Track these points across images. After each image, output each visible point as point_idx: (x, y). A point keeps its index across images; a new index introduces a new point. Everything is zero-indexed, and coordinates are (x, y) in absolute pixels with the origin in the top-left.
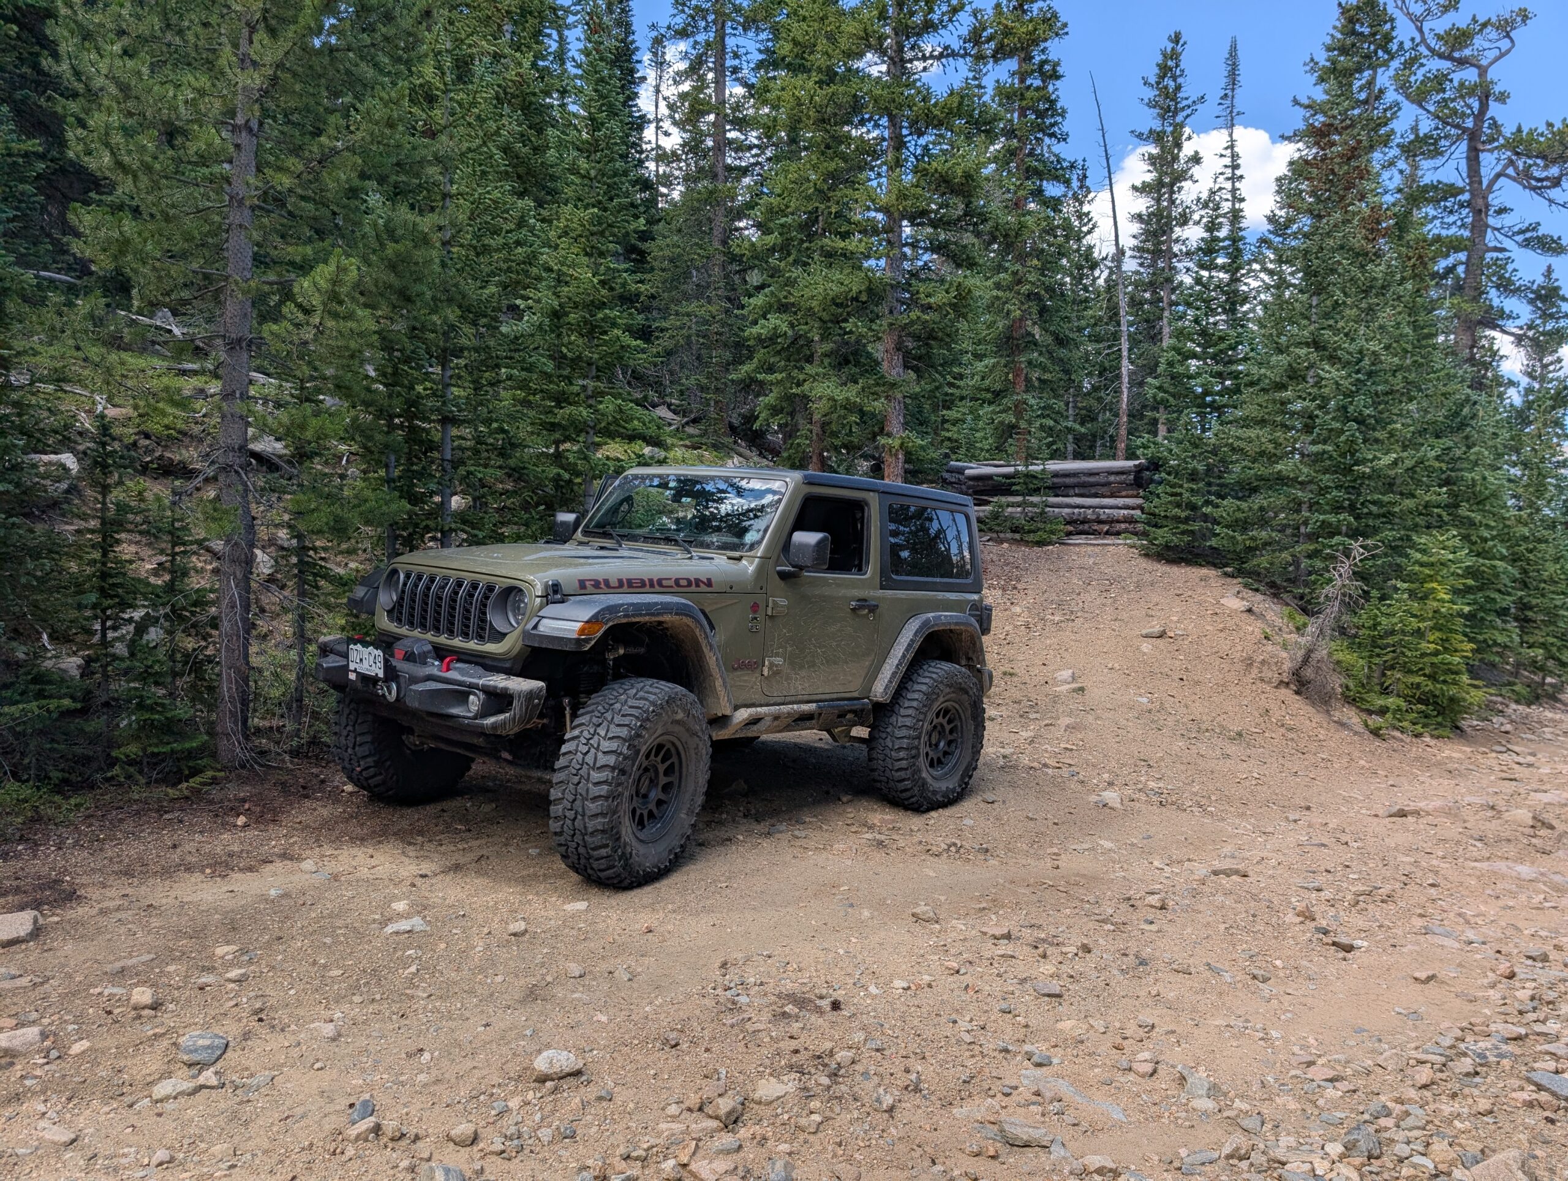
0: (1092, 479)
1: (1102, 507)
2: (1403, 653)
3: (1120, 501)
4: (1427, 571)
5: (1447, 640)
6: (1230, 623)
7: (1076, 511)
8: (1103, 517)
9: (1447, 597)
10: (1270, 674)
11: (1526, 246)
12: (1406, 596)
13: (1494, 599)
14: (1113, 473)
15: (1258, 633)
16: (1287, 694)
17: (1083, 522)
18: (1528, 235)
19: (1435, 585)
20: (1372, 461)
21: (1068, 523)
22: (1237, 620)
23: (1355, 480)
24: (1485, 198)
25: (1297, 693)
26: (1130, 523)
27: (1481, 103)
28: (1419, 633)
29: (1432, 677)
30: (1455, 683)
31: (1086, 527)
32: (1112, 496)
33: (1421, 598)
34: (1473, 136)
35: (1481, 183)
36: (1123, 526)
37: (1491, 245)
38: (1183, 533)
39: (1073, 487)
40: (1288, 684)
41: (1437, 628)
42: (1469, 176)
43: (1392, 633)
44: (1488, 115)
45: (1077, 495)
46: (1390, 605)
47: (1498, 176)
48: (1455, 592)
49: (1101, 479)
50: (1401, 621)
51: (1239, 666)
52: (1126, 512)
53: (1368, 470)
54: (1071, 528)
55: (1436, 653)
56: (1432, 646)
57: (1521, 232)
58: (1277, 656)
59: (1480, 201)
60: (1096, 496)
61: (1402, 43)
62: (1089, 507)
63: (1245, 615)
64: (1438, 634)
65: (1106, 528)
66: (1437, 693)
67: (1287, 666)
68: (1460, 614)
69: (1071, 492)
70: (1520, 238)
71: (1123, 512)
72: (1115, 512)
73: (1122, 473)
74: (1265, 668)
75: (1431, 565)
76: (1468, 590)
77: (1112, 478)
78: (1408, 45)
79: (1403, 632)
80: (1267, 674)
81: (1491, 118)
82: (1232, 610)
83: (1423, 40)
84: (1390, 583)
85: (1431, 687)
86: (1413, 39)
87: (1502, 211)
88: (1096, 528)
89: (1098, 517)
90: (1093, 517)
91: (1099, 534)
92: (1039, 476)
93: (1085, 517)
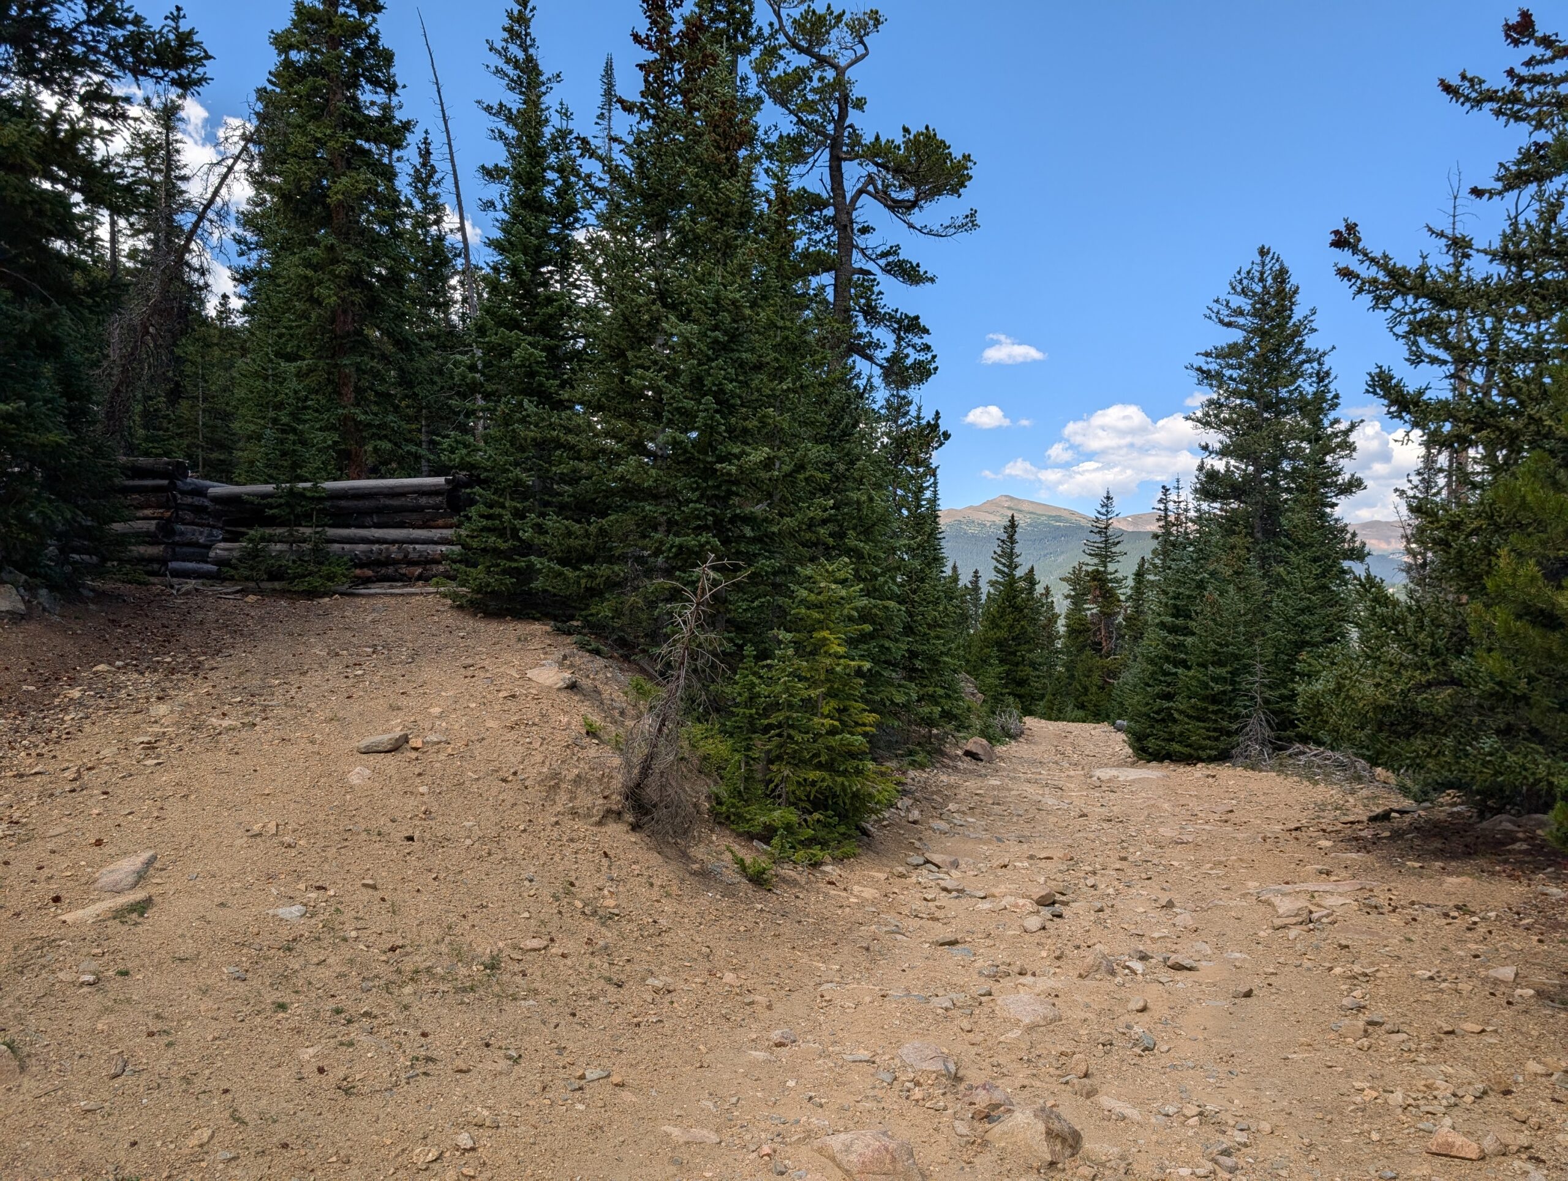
0: (396, 502)
1: (411, 542)
2: (790, 737)
3: (436, 533)
4: (816, 615)
5: (845, 709)
6: (532, 712)
7: (375, 547)
8: (413, 556)
9: (841, 650)
10: (588, 801)
11: (889, 272)
12: (790, 652)
13: (888, 649)
15: (577, 727)
16: (617, 834)
17: (385, 564)
18: (891, 259)
19: (825, 634)
20: (738, 457)
21: (362, 565)
22: (546, 704)
23: (718, 487)
24: (849, 214)
25: (635, 827)
26: (447, 563)
27: (840, 107)
28: (810, 706)
29: (829, 767)
30: (858, 772)
31: (391, 570)
32: (425, 526)
33: (811, 653)
34: (835, 144)
35: (844, 197)
36: (439, 567)
37: (856, 266)
38: (505, 572)
39: (369, 513)
40: (619, 814)
41: (831, 694)
42: (833, 190)
43: (776, 706)
44: (847, 123)
46: (770, 667)
47: (860, 192)
48: (852, 642)
49: (408, 501)
50: (787, 690)
51: (535, 794)
52: (443, 548)
53: (733, 469)
54: (366, 572)
55: (833, 732)
56: (827, 722)
57: (884, 255)
58: (603, 765)
59: (844, 217)
60: (401, 525)
61: (760, 29)
62: (393, 542)
63: (563, 695)
64: (834, 704)
65: (417, 571)
66: (838, 789)
67: (618, 782)
68: (859, 672)
69: (367, 521)
70: (882, 262)
71: (439, 548)
72: (430, 548)
74: (581, 791)
75: (819, 606)
76: (864, 638)
77: (423, 501)
78: (767, 31)
79: (791, 706)
80: (584, 800)
81: (851, 126)
82: (542, 688)
83: (782, 27)
84: (770, 634)
85: (828, 782)
86: (771, 24)
87: (865, 230)
88: (403, 571)
89: (406, 556)
90: (400, 556)
91: (410, 579)
92: (309, 494)
93: (388, 557)
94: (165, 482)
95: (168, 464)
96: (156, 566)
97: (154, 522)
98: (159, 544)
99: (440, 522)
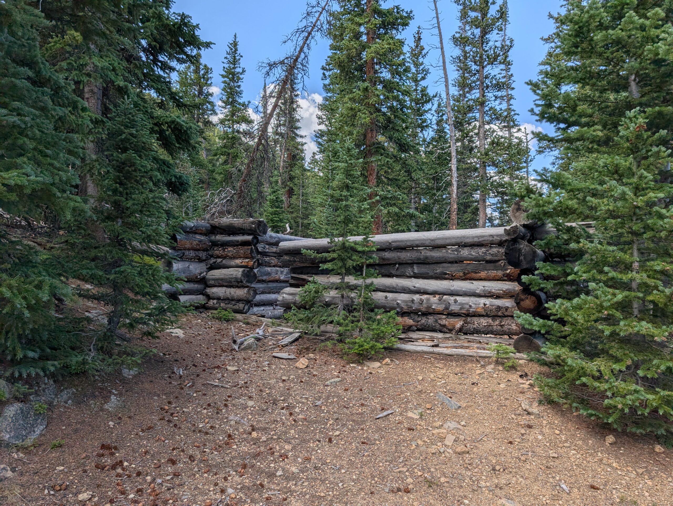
0: (436, 254)
1: (452, 294)
3: (478, 286)
7: (416, 297)
8: (454, 308)
14: (465, 245)
17: (425, 314)
26: (494, 317)
31: (431, 320)
32: (465, 278)
36: (484, 322)
39: (411, 264)
45: (416, 276)
49: (450, 253)
52: (488, 301)
54: (409, 321)
60: (442, 277)
62: (434, 293)
65: (459, 323)
69: (409, 271)
71: (482, 301)
72: (471, 301)
73: (480, 245)
77: (465, 252)
88: (444, 322)
89: (447, 308)
90: (441, 307)
91: (450, 331)
92: (360, 249)
93: (429, 307)
94: (250, 238)
95: (253, 223)
96: (241, 306)
97: (241, 270)
98: (244, 287)
99: (483, 274)
